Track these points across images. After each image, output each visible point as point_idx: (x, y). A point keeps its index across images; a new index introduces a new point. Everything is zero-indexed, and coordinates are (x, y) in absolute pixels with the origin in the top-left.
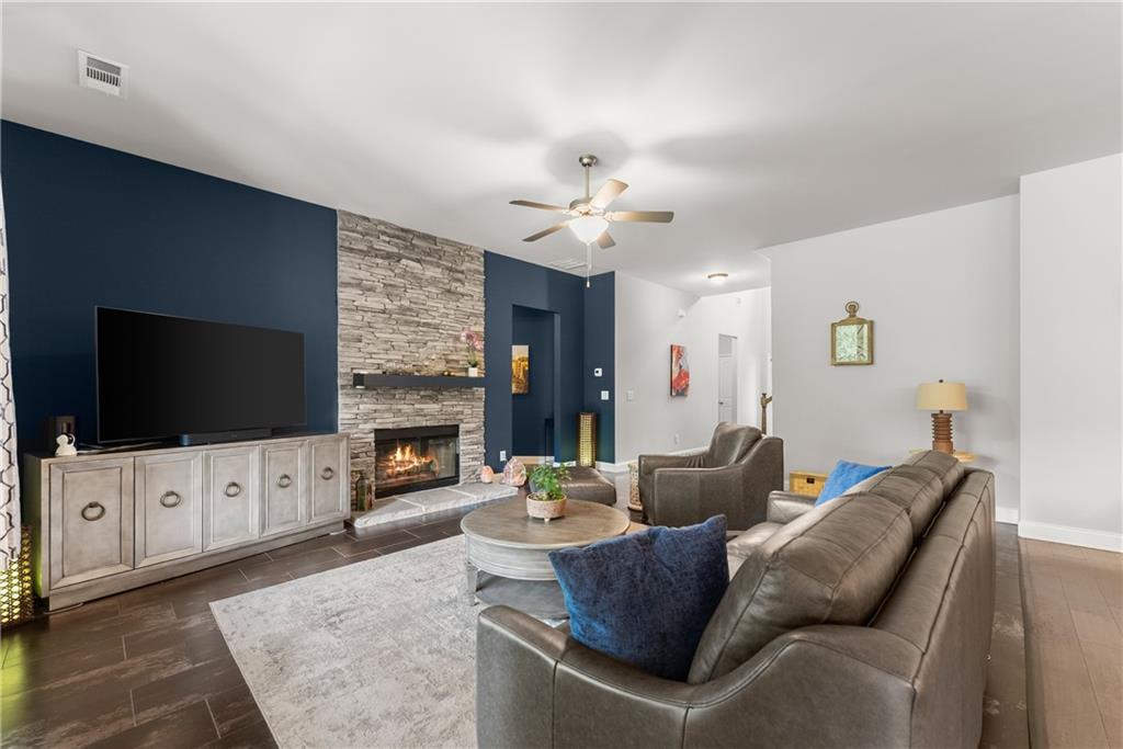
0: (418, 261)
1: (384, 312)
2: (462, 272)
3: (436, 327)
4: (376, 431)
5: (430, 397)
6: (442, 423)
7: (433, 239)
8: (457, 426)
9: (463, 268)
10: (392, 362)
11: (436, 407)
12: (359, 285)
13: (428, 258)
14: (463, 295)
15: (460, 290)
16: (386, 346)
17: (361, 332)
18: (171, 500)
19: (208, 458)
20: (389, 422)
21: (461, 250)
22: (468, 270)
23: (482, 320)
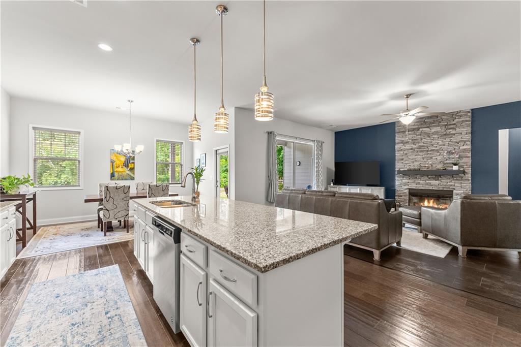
0: (428, 127)
1: (412, 149)
2: (454, 124)
3: (438, 151)
4: (409, 189)
5: (434, 178)
6: (441, 189)
8: (453, 191)
9: (454, 122)
10: (415, 166)
11: (437, 182)
12: (402, 142)
13: (433, 125)
14: (454, 134)
15: (454, 132)
16: (412, 161)
17: (403, 157)
20: (413, 186)
21: (453, 115)
22: (458, 122)
23: (469, 143)
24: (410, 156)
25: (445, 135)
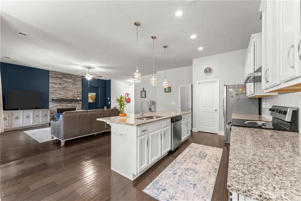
0: (67, 79)
1: (59, 88)
2: (76, 80)
3: (71, 90)
4: (57, 109)
5: (69, 103)
6: (72, 108)
7: (70, 75)
8: (76, 108)
9: (76, 79)
10: (61, 97)
11: (71, 105)
12: (54, 83)
13: (69, 78)
14: (77, 84)
15: (76, 83)
16: (59, 94)
17: (54, 92)
18: (17, 118)
19: (23, 112)
20: (60, 107)
21: (76, 76)
22: (78, 80)
23: (81, 89)
24: (58, 91)
25: (73, 84)
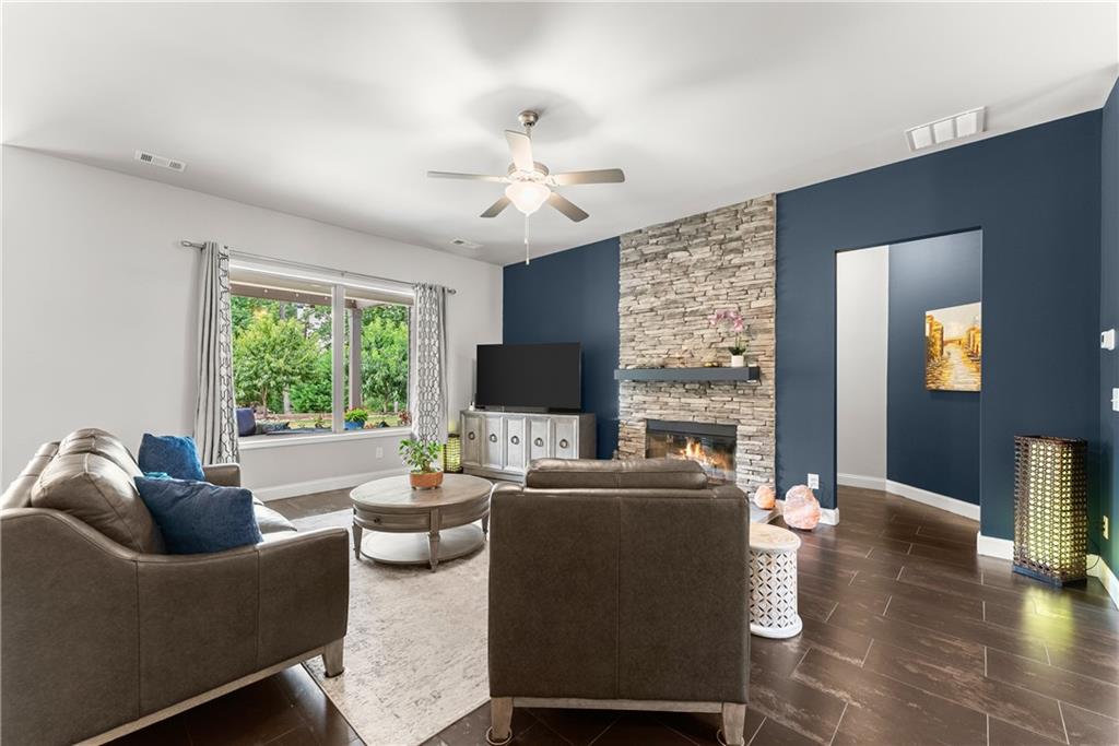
0: (685, 249)
2: (739, 238)
3: (704, 314)
4: (647, 421)
5: (696, 392)
6: (711, 421)
7: (703, 217)
8: (735, 426)
9: (738, 233)
11: (704, 402)
13: (695, 241)
14: (739, 267)
15: (737, 260)
16: (653, 342)
17: (635, 333)
18: (493, 438)
19: (504, 419)
20: (655, 413)
21: (736, 213)
22: (747, 232)
23: (770, 291)
24: (649, 328)
25: (720, 269)
